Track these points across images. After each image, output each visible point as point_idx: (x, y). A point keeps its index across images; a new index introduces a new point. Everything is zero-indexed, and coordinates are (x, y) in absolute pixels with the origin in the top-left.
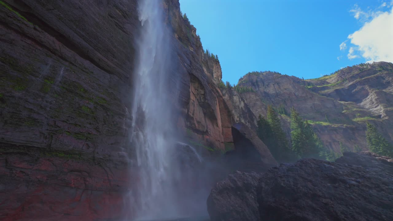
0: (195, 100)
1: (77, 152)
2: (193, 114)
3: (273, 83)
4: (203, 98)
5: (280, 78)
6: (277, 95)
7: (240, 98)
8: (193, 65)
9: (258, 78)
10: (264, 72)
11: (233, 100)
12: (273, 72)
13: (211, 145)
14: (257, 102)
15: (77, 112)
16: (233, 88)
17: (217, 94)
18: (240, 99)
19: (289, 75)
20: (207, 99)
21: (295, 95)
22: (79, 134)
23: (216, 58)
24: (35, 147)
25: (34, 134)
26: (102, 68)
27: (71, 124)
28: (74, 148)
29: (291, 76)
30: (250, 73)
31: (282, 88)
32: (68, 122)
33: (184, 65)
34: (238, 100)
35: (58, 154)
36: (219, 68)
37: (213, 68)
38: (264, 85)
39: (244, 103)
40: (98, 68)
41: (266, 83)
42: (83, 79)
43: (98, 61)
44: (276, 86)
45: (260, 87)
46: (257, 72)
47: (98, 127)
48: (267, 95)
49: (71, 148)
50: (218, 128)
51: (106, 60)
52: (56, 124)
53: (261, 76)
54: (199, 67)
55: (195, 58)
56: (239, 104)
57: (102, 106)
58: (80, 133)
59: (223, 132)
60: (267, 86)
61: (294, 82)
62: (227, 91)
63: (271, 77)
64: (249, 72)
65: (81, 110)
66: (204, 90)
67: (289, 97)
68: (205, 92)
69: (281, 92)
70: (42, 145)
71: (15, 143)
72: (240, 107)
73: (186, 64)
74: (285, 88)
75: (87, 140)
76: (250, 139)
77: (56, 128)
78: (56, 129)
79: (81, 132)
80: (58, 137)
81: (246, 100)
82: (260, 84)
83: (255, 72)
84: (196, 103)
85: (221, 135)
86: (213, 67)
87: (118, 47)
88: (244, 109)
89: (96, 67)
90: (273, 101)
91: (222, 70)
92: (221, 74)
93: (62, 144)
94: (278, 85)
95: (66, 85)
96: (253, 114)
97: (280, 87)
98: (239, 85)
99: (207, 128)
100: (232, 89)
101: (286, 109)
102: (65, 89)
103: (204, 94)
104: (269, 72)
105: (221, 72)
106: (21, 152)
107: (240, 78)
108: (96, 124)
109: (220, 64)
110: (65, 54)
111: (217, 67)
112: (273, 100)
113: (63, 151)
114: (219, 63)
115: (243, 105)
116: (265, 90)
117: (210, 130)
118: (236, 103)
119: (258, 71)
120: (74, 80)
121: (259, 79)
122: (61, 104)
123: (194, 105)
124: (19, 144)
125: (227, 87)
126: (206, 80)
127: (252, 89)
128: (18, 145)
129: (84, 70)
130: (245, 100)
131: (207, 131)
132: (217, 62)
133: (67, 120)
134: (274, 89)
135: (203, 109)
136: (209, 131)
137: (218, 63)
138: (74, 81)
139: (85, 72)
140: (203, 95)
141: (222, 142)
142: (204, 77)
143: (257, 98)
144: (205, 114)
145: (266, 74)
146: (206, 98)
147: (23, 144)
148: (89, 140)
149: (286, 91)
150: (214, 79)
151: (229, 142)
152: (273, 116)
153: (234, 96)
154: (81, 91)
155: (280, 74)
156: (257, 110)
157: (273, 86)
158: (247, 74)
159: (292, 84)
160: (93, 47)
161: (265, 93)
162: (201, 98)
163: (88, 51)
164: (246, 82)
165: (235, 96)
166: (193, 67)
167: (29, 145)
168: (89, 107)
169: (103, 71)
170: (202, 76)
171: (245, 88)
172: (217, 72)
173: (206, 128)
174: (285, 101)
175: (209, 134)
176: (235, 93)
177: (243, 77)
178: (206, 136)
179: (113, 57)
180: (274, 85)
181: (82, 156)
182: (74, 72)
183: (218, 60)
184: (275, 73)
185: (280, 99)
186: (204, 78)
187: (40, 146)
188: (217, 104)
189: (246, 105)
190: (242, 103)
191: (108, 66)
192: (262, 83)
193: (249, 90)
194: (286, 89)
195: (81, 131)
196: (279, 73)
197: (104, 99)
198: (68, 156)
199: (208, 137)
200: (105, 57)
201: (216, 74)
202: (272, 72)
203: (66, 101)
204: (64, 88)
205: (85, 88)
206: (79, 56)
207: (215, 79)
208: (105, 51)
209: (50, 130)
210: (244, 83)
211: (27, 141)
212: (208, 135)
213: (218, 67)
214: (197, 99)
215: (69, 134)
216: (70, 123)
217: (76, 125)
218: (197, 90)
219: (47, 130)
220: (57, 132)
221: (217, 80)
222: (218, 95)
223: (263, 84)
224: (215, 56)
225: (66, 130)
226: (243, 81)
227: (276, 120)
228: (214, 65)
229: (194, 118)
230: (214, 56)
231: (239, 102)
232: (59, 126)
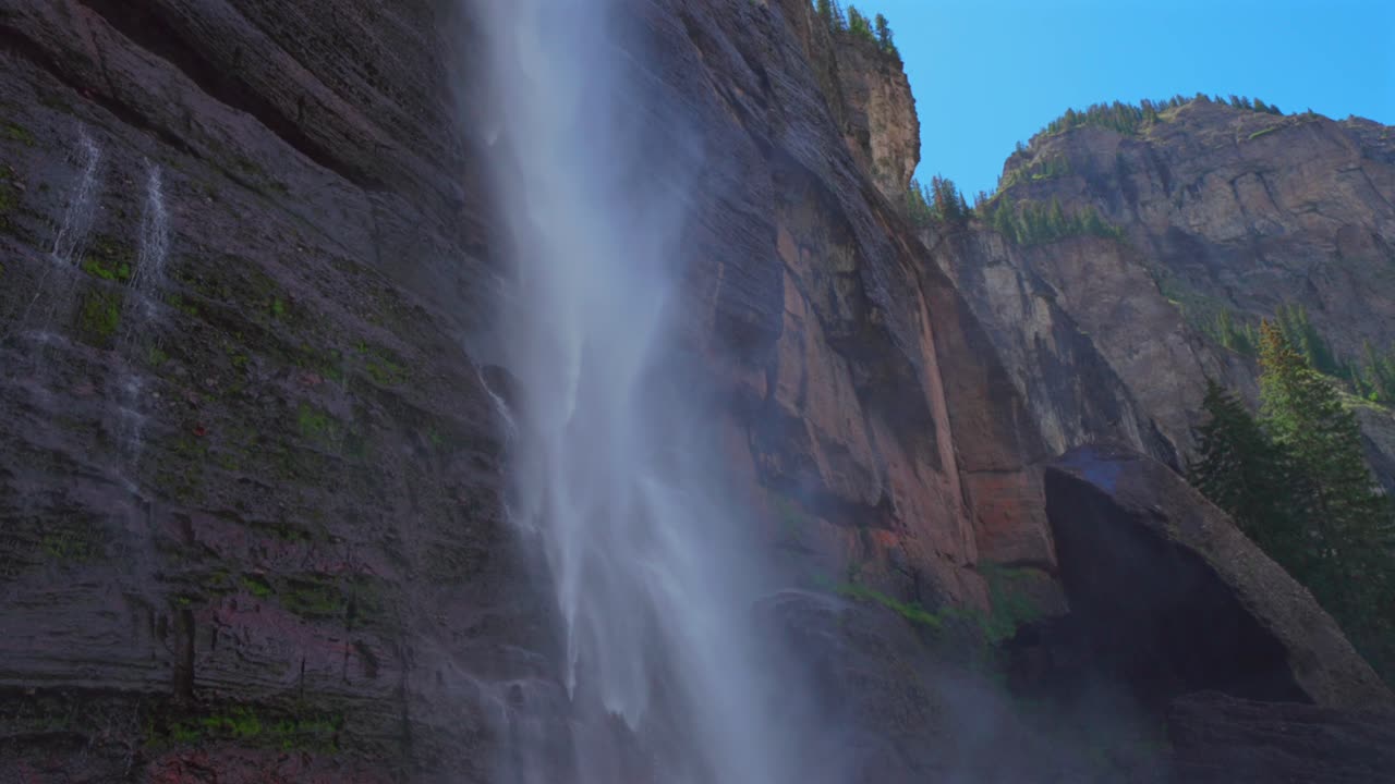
0: (801, 313)
1: (323, 705)
2: (801, 403)
3: (1230, 174)
4: (846, 299)
5: (1272, 141)
6: (1257, 246)
7: (1023, 275)
8: (778, 92)
9: (1123, 144)
10: (1163, 107)
11: (982, 292)
12: (1229, 101)
13: (916, 586)
14: (1134, 301)
15: (280, 450)
16: (976, 220)
17: (918, 264)
18: (1026, 285)
19: (1332, 118)
20: (878, 306)
21: (1376, 238)
22: (311, 586)
23: (878, 37)
24: (118, 693)
25: (102, 614)
26: (320, 155)
27: (263, 525)
28: (306, 681)
29: (1345, 117)
30: (1073, 119)
31: (1288, 201)
32: (246, 517)
33: (732, 95)
34: (1012, 290)
35: (229, 721)
36: (902, 96)
37: (866, 99)
38: (1167, 191)
39: (1051, 309)
40: (301, 156)
41: (1181, 174)
42: (267, 238)
43: (297, 111)
44: (1250, 189)
45: (1144, 204)
46: (1117, 104)
47: (392, 536)
48: (1188, 249)
49: (290, 677)
50: (939, 478)
51: (338, 104)
52: (197, 537)
53: (1148, 131)
54: (811, 102)
55: (786, 50)
56: (1019, 315)
57: (388, 397)
58: (314, 580)
59: (966, 502)
60: (1186, 193)
61: (1366, 157)
62: (941, 238)
63: (1215, 133)
64: (1070, 112)
65: (295, 435)
66: (857, 245)
67: (1338, 254)
68: (861, 261)
69: (1282, 229)
70: (151, 675)
71: (18, 682)
72: (1030, 335)
73: (738, 92)
74: (1311, 197)
75: (356, 622)
76: (1203, 551)
77: (198, 560)
78: (199, 567)
79: (320, 575)
80: (216, 620)
81: (1063, 289)
82: (1140, 180)
83: (1104, 107)
84: (811, 332)
85: (962, 523)
86: (863, 93)
87: (387, 13)
88: (1052, 345)
89: (294, 150)
90: (1229, 290)
91: (918, 107)
92: (916, 134)
93: (248, 661)
94: (1264, 182)
95: (198, 281)
96: (1112, 374)
97: (1272, 197)
98: (1011, 192)
99: (885, 481)
100: (971, 224)
101: (1320, 332)
102: (194, 310)
103: (855, 275)
104: (1202, 100)
105: (917, 125)
106: (49, 730)
107: (1015, 150)
108: (381, 516)
109: (905, 71)
110: (132, 85)
111: (887, 90)
112: (1228, 276)
113: (258, 705)
114: (900, 65)
115: (1048, 321)
116: (1178, 222)
117: (900, 492)
118: (1001, 308)
119: (1124, 101)
120: (230, 251)
121: (1135, 153)
122: (193, 406)
123: (802, 346)
124: (40, 683)
125: (940, 216)
126: (857, 182)
127: (1095, 220)
128: (32, 692)
129: (240, 173)
130: (1056, 290)
131: (886, 503)
132: (888, 62)
133: (239, 505)
134: (1238, 212)
135: (850, 369)
136: (895, 498)
137: (892, 69)
138: (229, 256)
139: (249, 188)
140: (847, 282)
141: (969, 566)
142: (845, 164)
143: (1132, 268)
144: (864, 396)
145: (1180, 115)
146: (869, 295)
147: (57, 683)
148: (366, 622)
149: (1317, 217)
150: (875, 171)
151: (1008, 566)
152: (1303, 395)
153: (987, 271)
154: (273, 314)
155: (1275, 111)
156: (1132, 351)
157: (1229, 189)
158: (1054, 127)
159: (1360, 169)
160: (261, 27)
161: (1178, 236)
162: (841, 297)
163: (238, 53)
164: (1056, 177)
165: (990, 265)
166: (781, 109)
167: (88, 684)
168: (331, 410)
169: (330, 175)
170: (837, 161)
171: (1052, 214)
172: (890, 126)
173: (879, 485)
174: (1310, 284)
175: (897, 520)
176: (995, 247)
177: (1031, 141)
178: (883, 532)
179: (371, 82)
180: (1232, 183)
181: (349, 726)
182: (215, 199)
183: (895, 51)
184: (1241, 105)
185: (1278, 273)
186: (846, 173)
187: (139, 686)
188: (923, 331)
189: (1064, 322)
190: (1042, 310)
191: (347, 136)
192: (1154, 174)
193: (1079, 223)
194: (1314, 207)
195: (322, 569)
196: (1268, 104)
197: (393, 357)
198: (279, 730)
199: (892, 540)
200: (325, 83)
201: (885, 138)
202: (1220, 101)
203: (210, 382)
204: (187, 302)
205: (293, 295)
206: (196, 86)
207: (882, 170)
208: (324, 42)
209: (173, 580)
210: (1040, 184)
211: (75, 662)
212: (890, 529)
213: (893, 96)
214: (815, 307)
215: (262, 590)
216: (254, 524)
217: (284, 530)
218: (813, 251)
219: (160, 577)
220: (208, 584)
221: (894, 177)
222: (921, 268)
223: (1158, 182)
224: (874, 24)
225: (247, 570)
226: (1036, 168)
227: (1326, 413)
228: (871, 80)
229: (809, 424)
230: (868, 23)
231: (1017, 303)
232: (213, 547)
